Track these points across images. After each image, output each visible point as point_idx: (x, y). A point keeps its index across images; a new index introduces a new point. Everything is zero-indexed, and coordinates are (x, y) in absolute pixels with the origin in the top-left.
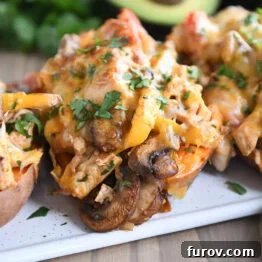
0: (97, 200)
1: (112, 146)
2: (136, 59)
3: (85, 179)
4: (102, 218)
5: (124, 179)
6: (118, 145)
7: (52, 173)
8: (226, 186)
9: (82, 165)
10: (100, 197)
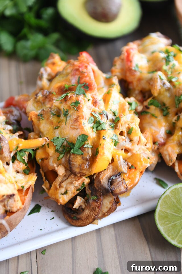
0: (74, 207)
1: (83, 173)
2: (95, 103)
3: (66, 193)
4: (78, 219)
5: (92, 194)
6: (87, 173)
7: (43, 186)
8: (155, 181)
9: (63, 184)
10: (76, 205)
